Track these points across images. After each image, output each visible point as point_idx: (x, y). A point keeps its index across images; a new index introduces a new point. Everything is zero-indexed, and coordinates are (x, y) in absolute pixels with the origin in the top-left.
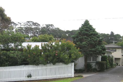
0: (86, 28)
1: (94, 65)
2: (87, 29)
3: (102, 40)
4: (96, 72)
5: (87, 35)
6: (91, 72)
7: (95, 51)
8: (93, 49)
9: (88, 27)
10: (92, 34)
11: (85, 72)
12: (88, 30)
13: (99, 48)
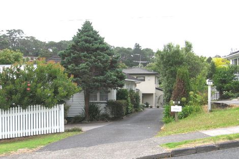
0: (87, 36)
1: (102, 108)
3: (117, 60)
4: (107, 121)
5: (87, 49)
6: (98, 120)
7: (105, 81)
8: (101, 77)
9: (90, 35)
10: (98, 49)
11: (87, 122)
12: (90, 40)
13: (111, 75)
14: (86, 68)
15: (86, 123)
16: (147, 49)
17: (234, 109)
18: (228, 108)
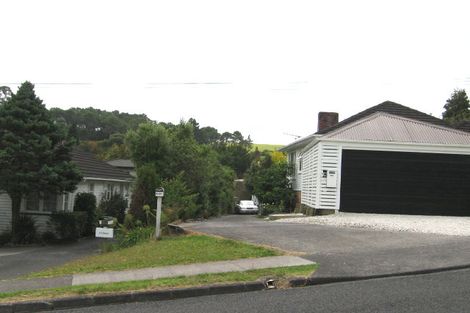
0: (20, 107)
1: (42, 223)
2: (21, 110)
3: (69, 148)
5: (16, 129)
6: (30, 243)
7: (37, 181)
9: (25, 105)
10: (34, 128)
11: (12, 244)
12: (23, 113)
13: (48, 171)
14: (6, 158)
15: (10, 247)
16: (209, 128)
17: (190, 238)
18: (183, 236)
